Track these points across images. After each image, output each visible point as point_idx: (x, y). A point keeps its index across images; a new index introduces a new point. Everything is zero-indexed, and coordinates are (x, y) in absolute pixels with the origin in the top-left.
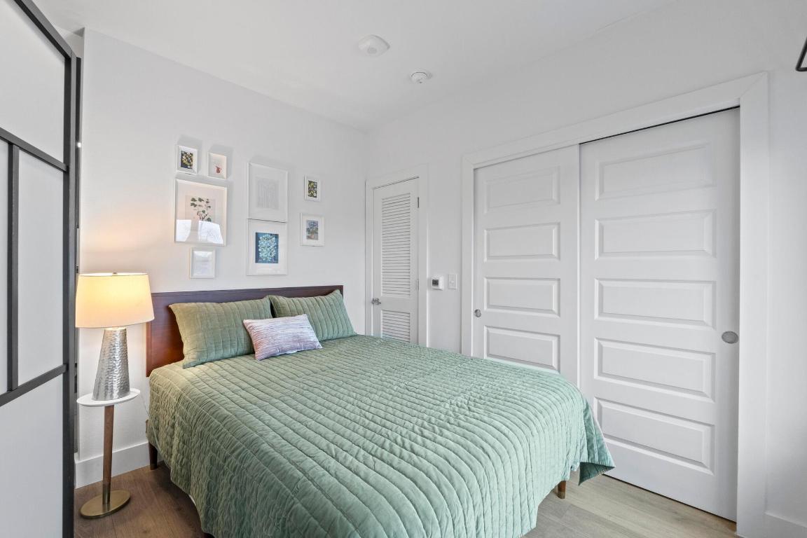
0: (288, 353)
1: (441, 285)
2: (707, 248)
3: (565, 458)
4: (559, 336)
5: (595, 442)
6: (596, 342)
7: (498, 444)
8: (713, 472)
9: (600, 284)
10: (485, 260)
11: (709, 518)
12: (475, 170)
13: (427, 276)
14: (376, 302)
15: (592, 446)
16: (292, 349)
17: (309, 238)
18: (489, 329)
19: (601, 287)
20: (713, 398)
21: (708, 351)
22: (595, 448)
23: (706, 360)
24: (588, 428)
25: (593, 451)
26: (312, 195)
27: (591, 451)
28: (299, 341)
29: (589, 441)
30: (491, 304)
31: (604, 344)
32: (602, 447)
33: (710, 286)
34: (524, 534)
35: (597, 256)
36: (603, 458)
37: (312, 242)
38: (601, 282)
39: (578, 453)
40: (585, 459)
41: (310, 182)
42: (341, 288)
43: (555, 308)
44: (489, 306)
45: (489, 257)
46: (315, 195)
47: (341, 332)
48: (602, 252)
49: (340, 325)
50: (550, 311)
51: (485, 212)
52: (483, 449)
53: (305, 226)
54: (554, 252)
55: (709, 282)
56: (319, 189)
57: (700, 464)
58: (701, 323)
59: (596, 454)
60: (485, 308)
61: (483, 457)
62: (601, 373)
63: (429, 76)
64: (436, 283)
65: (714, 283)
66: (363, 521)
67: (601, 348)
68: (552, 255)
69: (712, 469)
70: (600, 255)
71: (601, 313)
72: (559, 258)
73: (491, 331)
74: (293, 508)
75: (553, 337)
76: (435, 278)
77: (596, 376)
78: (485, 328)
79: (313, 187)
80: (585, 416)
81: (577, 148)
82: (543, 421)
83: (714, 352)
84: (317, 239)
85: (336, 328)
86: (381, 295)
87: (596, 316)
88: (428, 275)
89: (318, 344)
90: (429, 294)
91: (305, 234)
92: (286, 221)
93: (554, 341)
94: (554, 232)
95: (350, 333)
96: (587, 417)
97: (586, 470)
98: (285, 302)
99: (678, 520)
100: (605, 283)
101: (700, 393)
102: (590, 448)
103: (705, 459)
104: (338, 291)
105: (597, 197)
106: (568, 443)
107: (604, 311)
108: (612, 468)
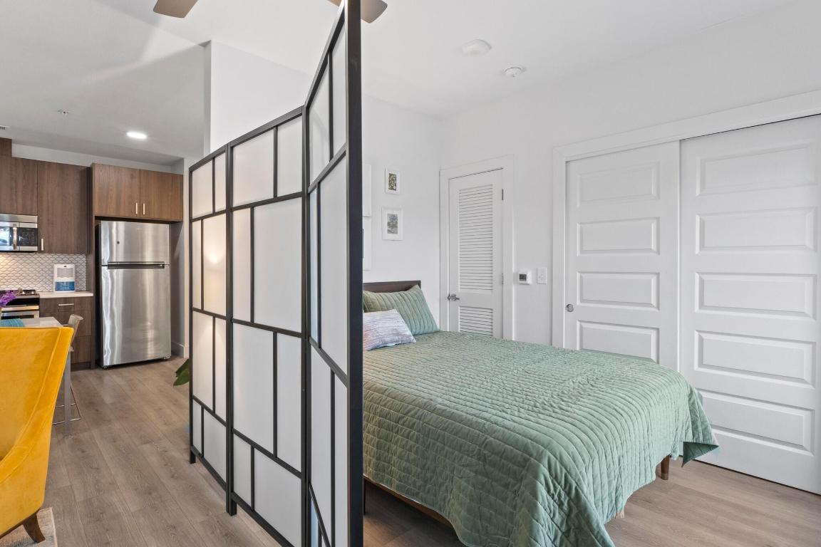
0: (388, 345)
1: (529, 280)
2: (809, 242)
3: (675, 433)
4: (658, 329)
5: (699, 423)
6: (696, 334)
7: (626, 409)
8: (813, 454)
9: (700, 278)
10: (578, 254)
11: (809, 496)
12: (567, 162)
13: (513, 271)
14: (453, 298)
15: (697, 427)
16: (392, 342)
17: (389, 231)
18: (583, 324)
19: (702, 282)
20: (814, 385)
21: (809, 340)
22: (700, 429)
23: (807, 349)
24: (692, 411)
25: (698, 431)
26: (392, 188)
27: (695, 432)
28: (398, 334)
29: (693, 423)
30: (584, 298)
31: (704, 335)
32: (706, 428)
33: (811, 278)
34: (647, 483)
35: (697, 250)
36: (707, 438)
37: (391, 236)
38: (702, 276)
39: (684, 432)
40: (690, 439)
41: (391, 175)
42: (419, 283)
43: (654, 302)
44: (582, 300)
45: (582, 251)
46: (394, 187)
47: (426, 328)
48: (702, 246)
49: (426, 321)
50: (650, 305)
51: (578, 205)
52: (616, 410)
53: (386, 221)
54: (653, 247)
55: (809, 275)
56: (398, 182)
57: (801, 447)
58: (802, 314)
59: (701, 435)
60: (578, 303)
61: (618, 416)
62: (701, 364)
63: (523, 70)
64: (523, 277)
65: (815, 276)
66: (549, 444)
67: (701, 340)
68: (651, 249)
69: (812, 451)
70: (701, 249)
71: (702, 305)
72: (658, 252)
73: (585, 325)
74: (486, 442)
75: (652, 330)
76: (522, 272)
77: (696, 367)
78: (578, 323)
79: (393, 180)
80: (690, 400)
81: (677, 144)
82: (658, 396)
83: (814, 341)
84: (397, 233)
85: (422, 324)
86: (459, 291)
87: (697, 309)
88: (514, 269)
89: (412, 338)
90: (514, 289)
91: (386, 228)
92: (370, 215)
93: (653, 334)
94: (653, 226)
95: (434, 329)
96: (692, 401)
97: (691, 450)
98: (374, 298)
99: (778, 497)
100: (704, 277)
101: (802, 381)
102: (695, 429)
103: (805, 441)
104: (417, 286)
105: (698, 192)
106: (677, 420)
107: (705, 304)
108: (716, 446)
